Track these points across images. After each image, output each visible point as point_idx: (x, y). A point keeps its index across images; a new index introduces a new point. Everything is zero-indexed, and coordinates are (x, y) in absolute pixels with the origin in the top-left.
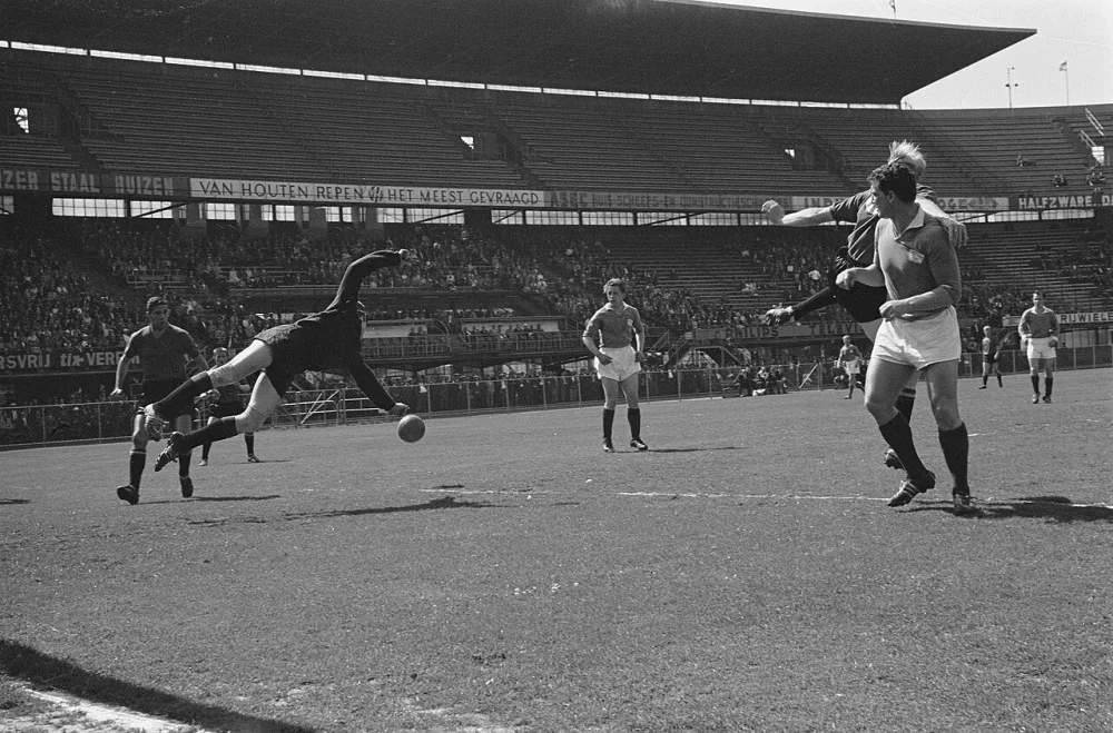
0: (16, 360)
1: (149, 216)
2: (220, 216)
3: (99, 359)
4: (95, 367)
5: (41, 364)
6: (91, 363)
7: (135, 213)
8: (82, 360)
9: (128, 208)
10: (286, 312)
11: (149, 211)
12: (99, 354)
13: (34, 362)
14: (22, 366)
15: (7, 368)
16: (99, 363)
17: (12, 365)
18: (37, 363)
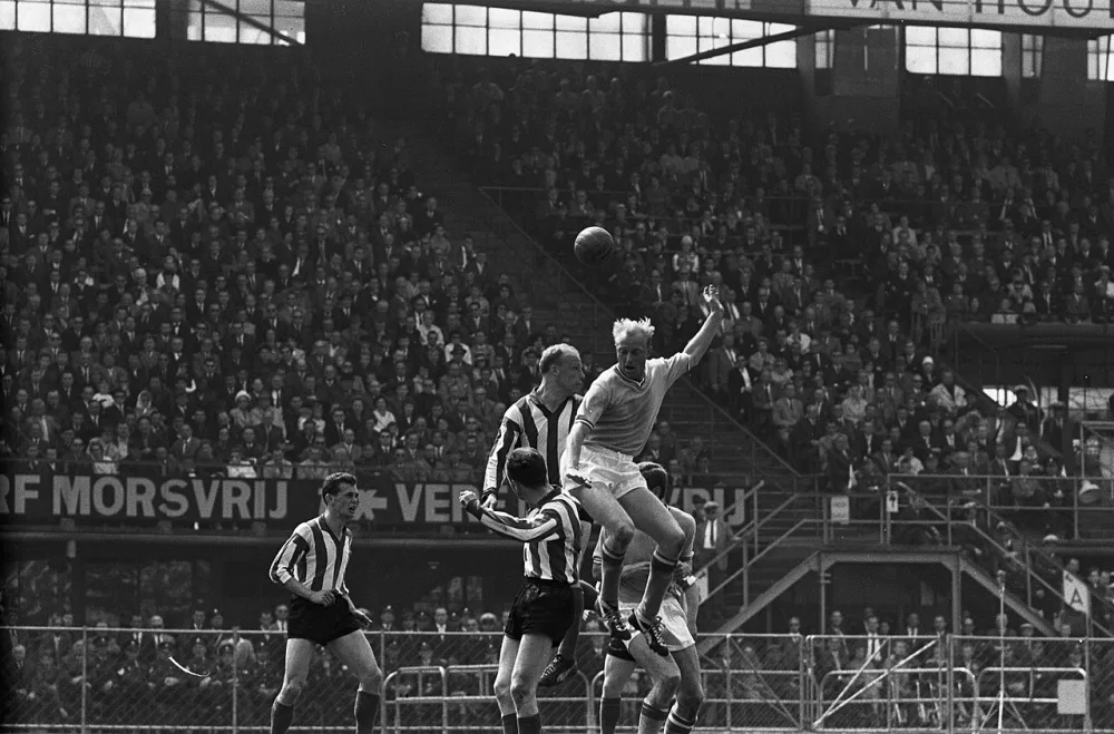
0: (189, 493)
1: (722, 60)
2: (954, 64)
3: (432, 504)
4: (420, 526)
5: (260, 513)
6: (409, 514)
7: (678, 49)
8: (382, 503)
9: (657, 35)
10: (1087, 384)
11: (723, 43)
12: (431, 490)
13: (242, 501)
14: (206, 510)
15: (162, 516)
16: (431, 516)
17: (176, 506)
18: (251, 504)
